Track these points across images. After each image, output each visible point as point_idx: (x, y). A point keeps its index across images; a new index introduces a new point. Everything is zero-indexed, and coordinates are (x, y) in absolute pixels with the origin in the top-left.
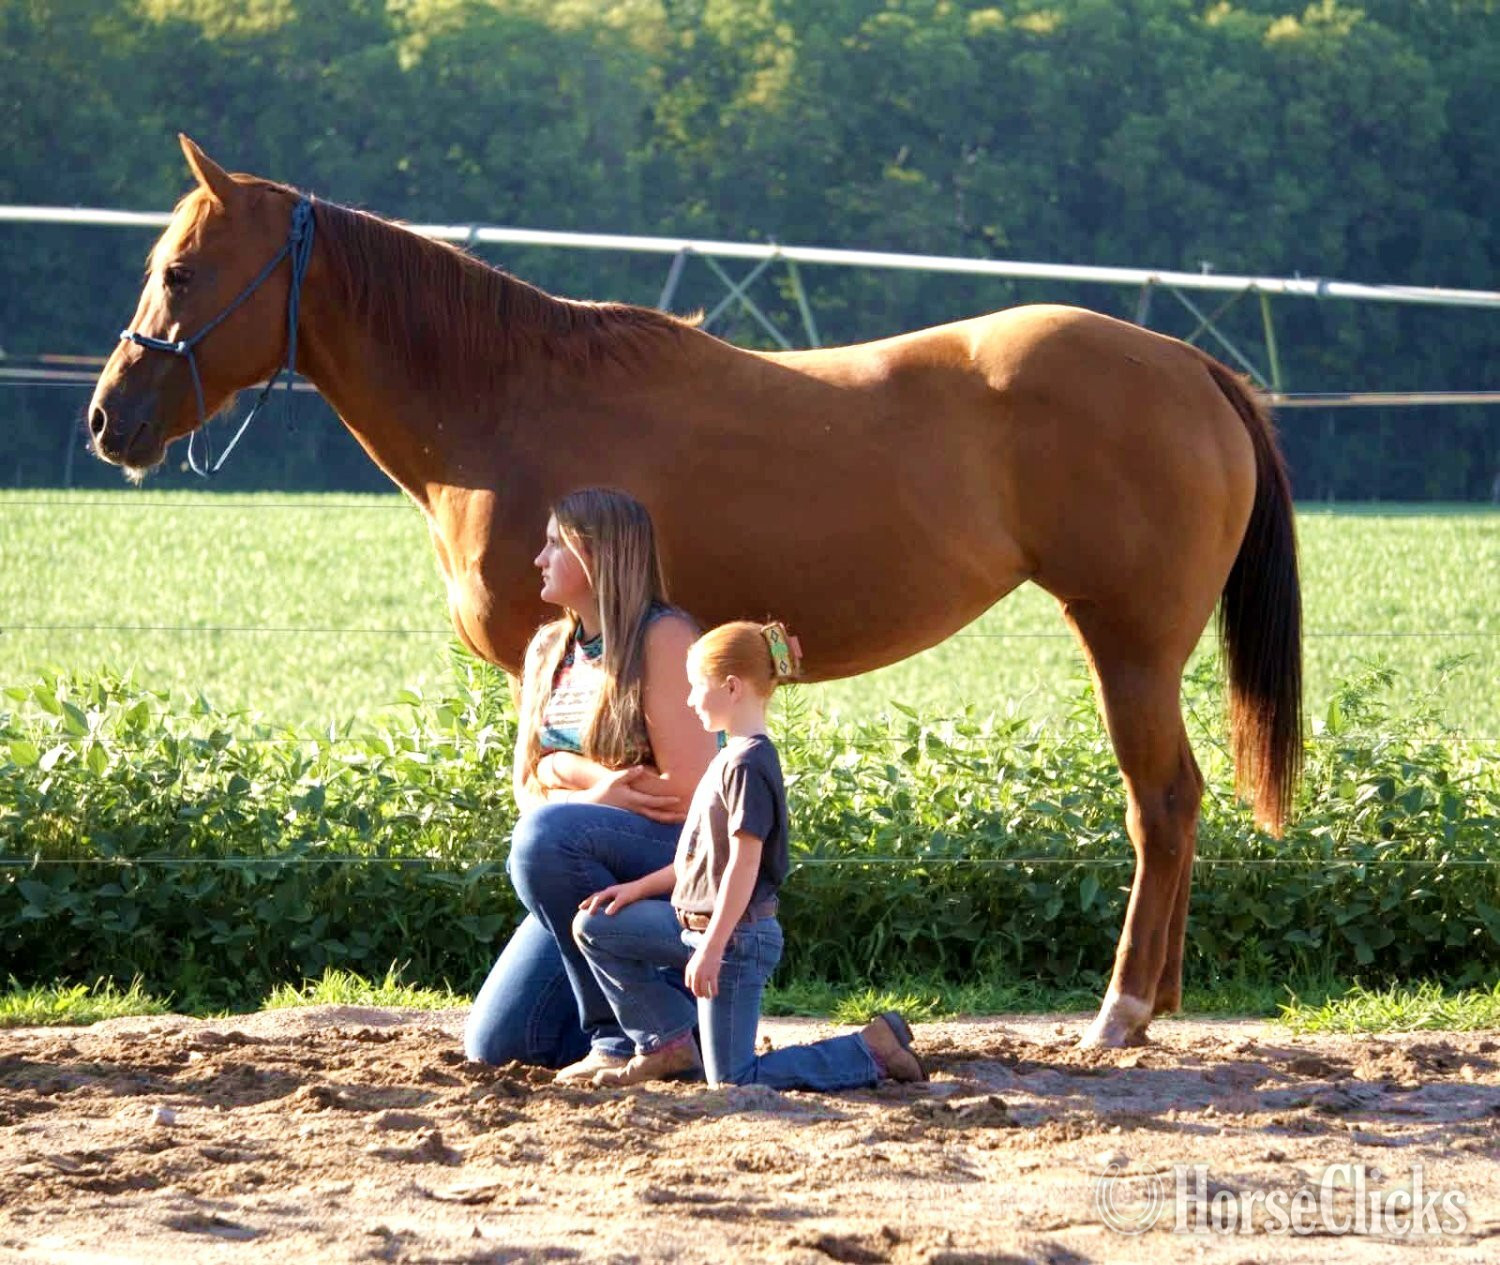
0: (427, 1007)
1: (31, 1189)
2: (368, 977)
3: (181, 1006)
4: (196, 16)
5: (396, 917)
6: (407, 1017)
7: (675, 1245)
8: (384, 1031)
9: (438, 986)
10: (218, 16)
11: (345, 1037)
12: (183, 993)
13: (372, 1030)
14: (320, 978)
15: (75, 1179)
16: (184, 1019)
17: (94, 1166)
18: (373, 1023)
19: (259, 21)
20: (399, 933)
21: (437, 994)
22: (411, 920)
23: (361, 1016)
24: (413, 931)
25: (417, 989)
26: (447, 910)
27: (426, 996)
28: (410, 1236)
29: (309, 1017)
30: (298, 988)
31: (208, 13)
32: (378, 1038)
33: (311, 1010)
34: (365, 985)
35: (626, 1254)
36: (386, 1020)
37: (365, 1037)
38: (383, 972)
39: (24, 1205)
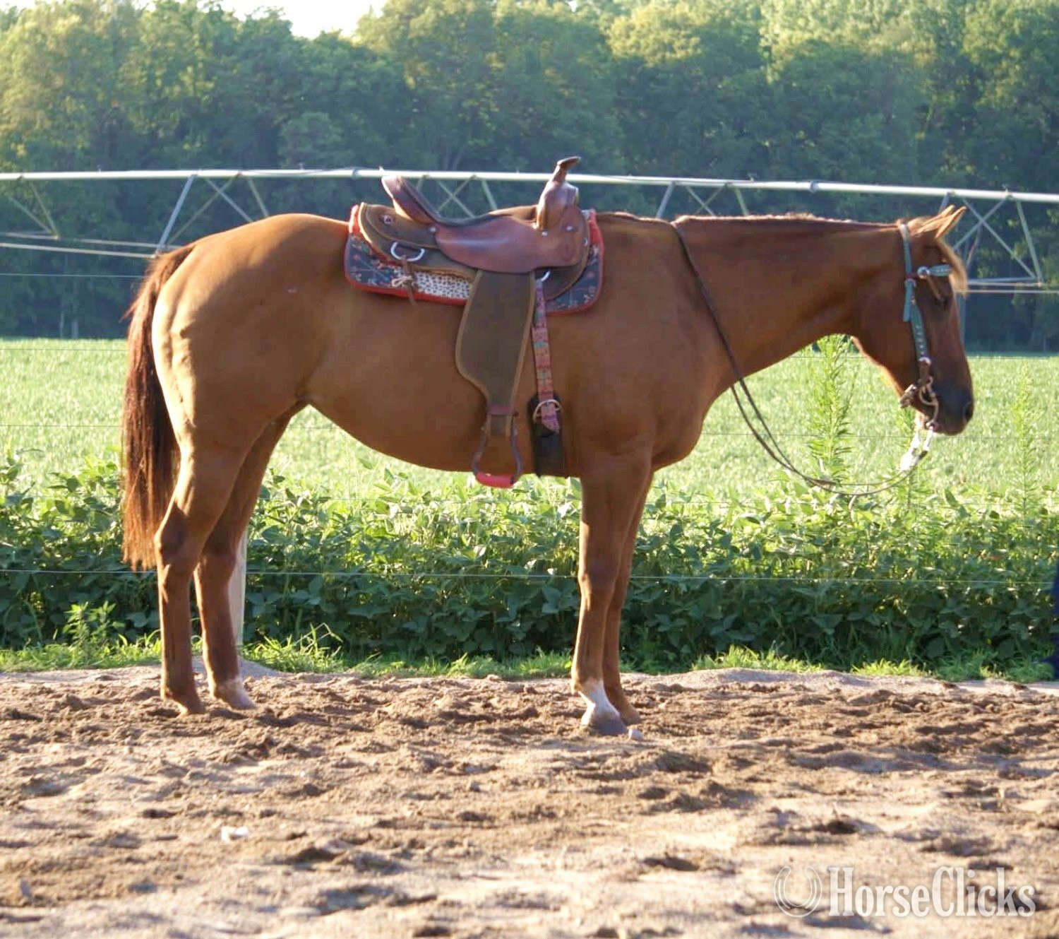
0: (794, 671)
1: (558, 777)
2: (757, 652)
3: (642, 667)
4: (641, 53)
5: (774, 614)
6: (782, 678)
7: (964, 825)
8: (769, 685)
9: (801, 657)
10: (654, 53)
11: (744, 689)
12: (642, 659)
13: (761, 684)
14: (727, 652)
15: (583, 772)
16: (644, 675)
17: (594, 765)
18: (761, 680)
19: (680, 54)
20: (776, 625)
21: (801, 662)
22: (784, 618)
23: (753, 676)
24: (785, 624)
25: (787, 660)
26: (807, 611)
27: (795, 665)
28: (792, 813)
29: (721, 676)
30: (713, 657)
31: (648, 51)
32: (764, 690)
33: (722, 671)
34: (756, 656)
35: (931, 828)
36: (769, 679)
37: (757, 689)
38: (766, 650)
39: (554, 787)
